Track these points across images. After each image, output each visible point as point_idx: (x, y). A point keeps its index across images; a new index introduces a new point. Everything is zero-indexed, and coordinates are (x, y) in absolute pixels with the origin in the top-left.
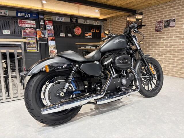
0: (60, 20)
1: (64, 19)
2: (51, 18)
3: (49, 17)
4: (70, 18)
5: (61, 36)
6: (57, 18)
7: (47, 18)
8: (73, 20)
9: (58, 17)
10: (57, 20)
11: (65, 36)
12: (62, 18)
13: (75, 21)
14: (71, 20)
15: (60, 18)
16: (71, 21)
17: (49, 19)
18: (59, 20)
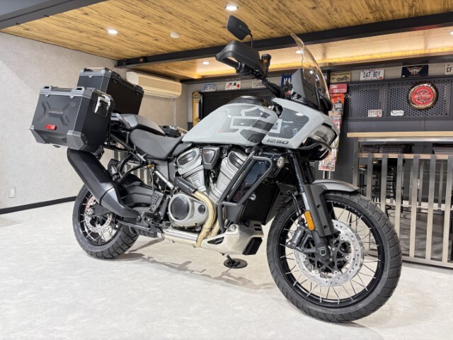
0: (371, 77)
1: (381, 73)
2: (348, 76)
3: (342, 76)
4: (401, 67)
5: (369, 116)
6: (362, 74)
7: (339, 79)
8: (411, 71)
9: (368, 71)
10: (362, 78)
11: (381, 115)
12: (377, 70)
13: (417, 71)
14: (405, 71)
15: (372, 73)
16: (402, 74)
17: (342, 79)
18: (368, 79)
